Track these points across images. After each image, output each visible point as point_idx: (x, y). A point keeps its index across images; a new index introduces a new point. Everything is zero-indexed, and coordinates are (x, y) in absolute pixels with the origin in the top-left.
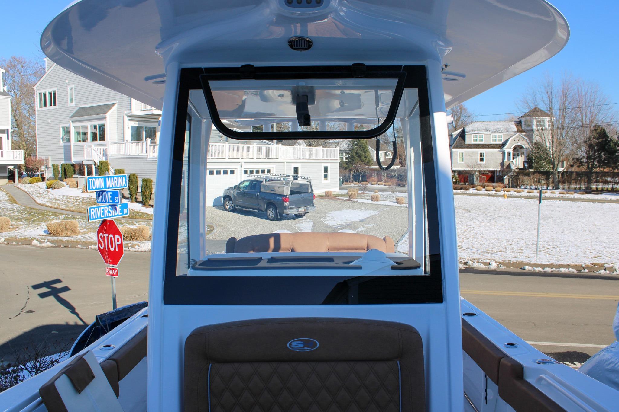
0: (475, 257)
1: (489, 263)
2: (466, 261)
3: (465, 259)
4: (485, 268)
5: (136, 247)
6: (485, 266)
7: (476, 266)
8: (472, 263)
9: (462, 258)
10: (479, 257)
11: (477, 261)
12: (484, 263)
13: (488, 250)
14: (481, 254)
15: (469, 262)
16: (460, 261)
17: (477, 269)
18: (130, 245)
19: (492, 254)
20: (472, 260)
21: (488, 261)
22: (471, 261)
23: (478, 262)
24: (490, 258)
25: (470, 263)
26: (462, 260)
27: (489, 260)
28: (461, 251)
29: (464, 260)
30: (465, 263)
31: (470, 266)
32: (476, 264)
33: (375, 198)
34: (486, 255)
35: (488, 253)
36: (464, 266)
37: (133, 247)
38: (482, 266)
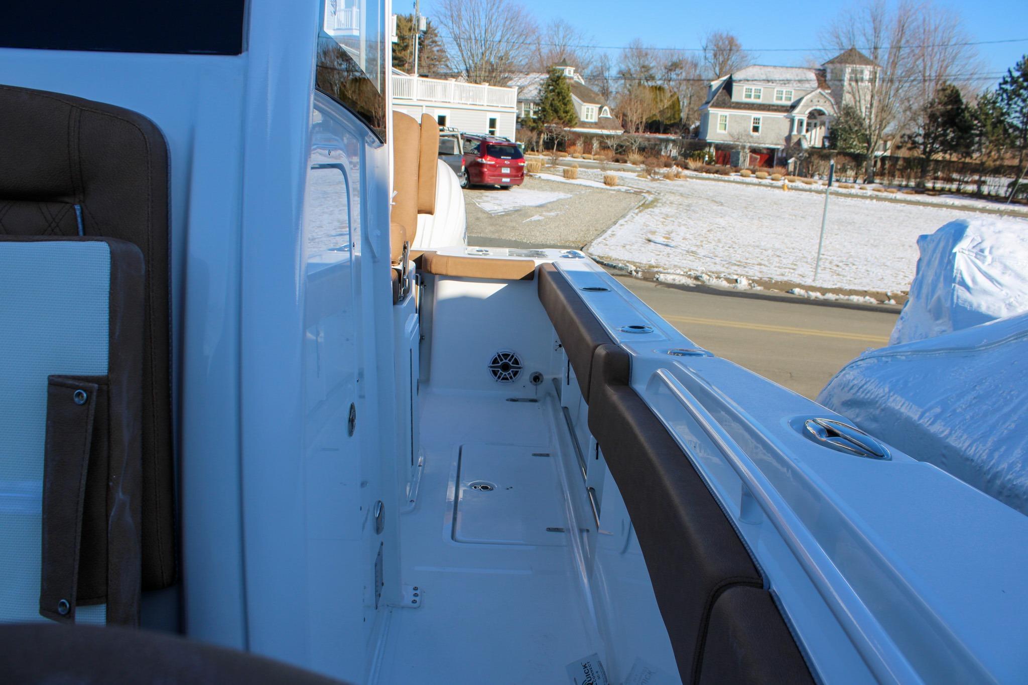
0: (714, 269)
1: (736, 281)
2: (698, 274)
3: (697, 271)
4: (729, 287)
6: (728, 285)
7: (714, 282)
8: (708, 278)
9: (693, 270)
10: (722, 269)
11: (716, 275)
12: (728, 280)
13: (739, 261)
14: (727, 266)
15: (704, 275)
16: (689, 273)
17: (715, 288)
19: (745, 267)
20: (709, 274)
21: (735, 277)
22: (707, 274)
23: (718, 278)
24: (739, 272)
25: (705, 277)
26: (692, 273)
27: (737, 275)
28: (694, 260)
29: (696, 272)
30: (697, 278)
31: (704, 282)
32: (715, 280)
33: (570, 173)
34: (736, 268)
35: (738, 265)
36: (695, 282)
38: (724, 284)
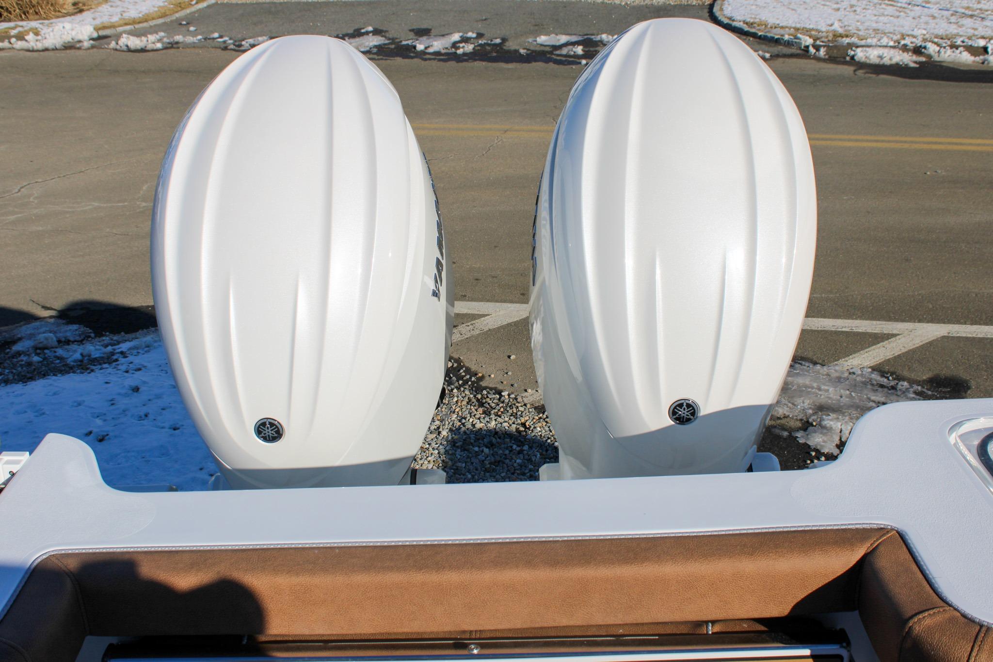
0: (941, 32)
1: (985, 50)
2: (919, 42)
3: (914, 37)
4: (974, 62)
5: (30, 37)
6: (972, 58)
7: (947, 56)
8: (937, 49)
9: (908, 35)
10: (953, 29)
11: (949, 43)
12: (972, 50)
13: (968, 8)
14: (953, 19)
15: (929, 45)
16: (903, 42)
17: (951, 66)
18: (13, 32)
19: (983, 19)
20: (936, 40)
21: (982, 43)
22: (933, 42)
23: (954, 46)
24: (981, 31)
25: (932, 49)
26: (907, 41)
27: (983, 37)
28: (898, 14)
29: (914, 40)
30: (918, 50)
31: (929, 57)
32: (949, 51)
34: (968, 22)
35: (972, 16)
36: (915, 58)
37: (20, 37)
38: (966, 58)
